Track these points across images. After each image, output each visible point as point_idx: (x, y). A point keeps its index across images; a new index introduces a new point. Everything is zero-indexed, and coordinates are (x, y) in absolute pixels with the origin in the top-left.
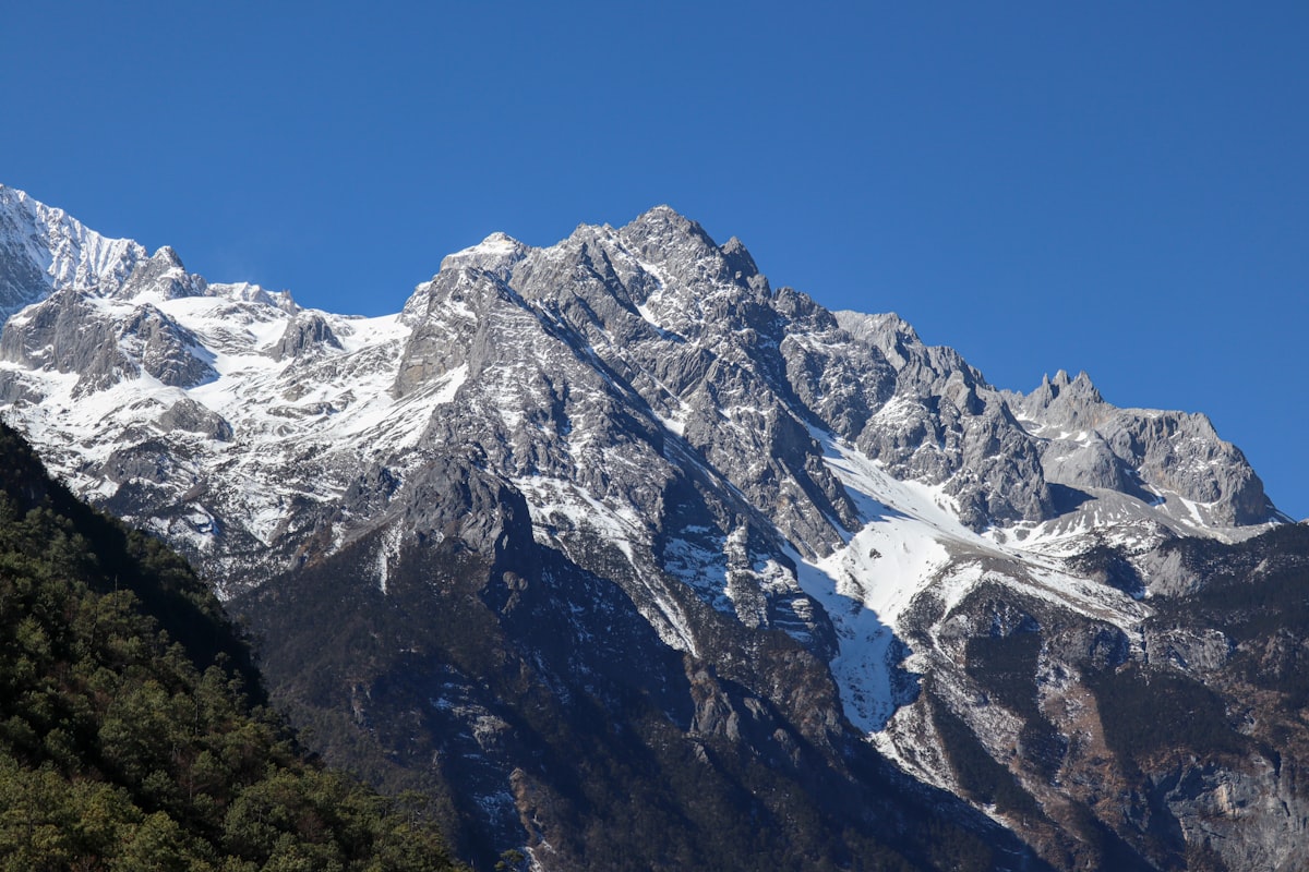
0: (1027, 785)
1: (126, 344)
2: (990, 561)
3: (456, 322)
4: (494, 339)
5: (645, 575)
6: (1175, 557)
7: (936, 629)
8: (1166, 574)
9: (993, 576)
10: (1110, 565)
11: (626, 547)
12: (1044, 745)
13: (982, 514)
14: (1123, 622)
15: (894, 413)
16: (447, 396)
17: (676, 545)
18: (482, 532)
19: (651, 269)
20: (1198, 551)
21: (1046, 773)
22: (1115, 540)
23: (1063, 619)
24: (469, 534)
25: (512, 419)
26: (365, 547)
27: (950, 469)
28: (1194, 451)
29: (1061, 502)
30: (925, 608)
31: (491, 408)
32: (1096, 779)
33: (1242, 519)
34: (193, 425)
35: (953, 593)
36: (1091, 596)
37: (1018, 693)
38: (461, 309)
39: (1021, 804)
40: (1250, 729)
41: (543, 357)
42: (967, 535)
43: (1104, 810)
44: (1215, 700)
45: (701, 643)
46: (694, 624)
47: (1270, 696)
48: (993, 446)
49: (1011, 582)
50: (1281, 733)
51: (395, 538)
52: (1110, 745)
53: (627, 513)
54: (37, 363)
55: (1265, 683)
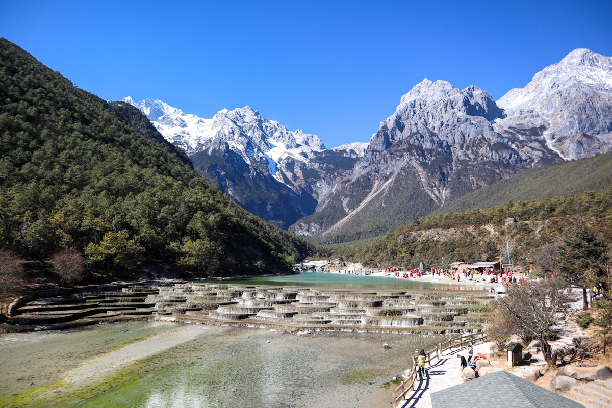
0: (293, 182)
1: (175, 122)
2: (289, 153)
3: (219, 120)
4: (224, 123)
5: (244, 154)
6: (312, 153)
7: (281, 162)
8: (311, 156)
9: (289, 155)
10: (305, 155)
11: (242, 150)
12: (295, 177)
13: (288, 147)
14: (306, 162)
15: (277, 134)
16: (218, 130)
17: (248, 150)
18: (223, 148)
19: (245, 114)
20: (316, 153)
21: (295, 181)
22: (304, 151)
23: (298, 161)
24: (221, 148)
25: (227, 133)
26: (207, 150)
27: (284, 141)
28: (315, 140)
29: (298, 146)
30: (280, 159)
31: (224, 132)
32: (302, 182)
33: (321, 149)
34: (184, 133)
35: (284, 157)
36: (302, 158)
37: (292, 171)
38: (220, 118)
39: (292, 185)
40: (322, 176)
41: (231, 125)
42: (286, 150)
43: (303, 186)
44: (317, 172)
45: (251, 163)
46: (250, 161)
47: (324, 172)
48: (289, 138)
49: (291, 156)
50: (325, 177)
51: (211, 149)
52: (304, 177)
53: (242, 146)
54: (163, 124)
55: (324, 170)
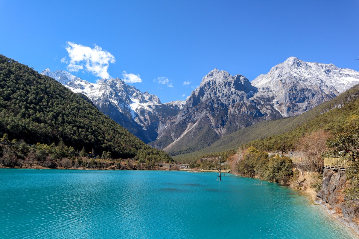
0: (144, 122)
1: (78, 86)
2: (142, 106)
3: (104, 86)
4: (107, 88)
5: (118, 106)
6: (154, 106)
7: (138, 111)
8: (154, 107)
9: (142, 107)
10: (150, 106)
11: (116, 104)
12: (145, 120)
13: (141, 102)
14: (151, 111)
15: (135, 94)
16: (103, 92)
17: (120, 104)
18: (107, 103)
19: (117, 82)
20: (156, 106)
21: (145, 121)
22: (150, 105)
23: (147, 110)
24: (106, 103)
25: (108, 94)
26: (99, 104)
27: (138, 98)
28: (156, 98)
29: (146, 102)
30: (137, 109)
31: (107, 93)
32: (149, 122)
33: (159, 103)
34: (84, 93)
35: (139, 108)
36: (148, 109)
37: (144, 116)
38: (104, 85)
39: (144, 124)
40: (160, 119)
41: (110, 90)
42: (140, 104)
43: (149, 124)
44: (157, 117)
45: (122, 111)
46: (121, 110)
47: (161, 117)
48: (141, 97)
49: (143, 107)
50: (162, 119)
51: (101, 104)
52: (150, 119)
53: (116, 102)
54: (70, 87)
55: (161, 116)
